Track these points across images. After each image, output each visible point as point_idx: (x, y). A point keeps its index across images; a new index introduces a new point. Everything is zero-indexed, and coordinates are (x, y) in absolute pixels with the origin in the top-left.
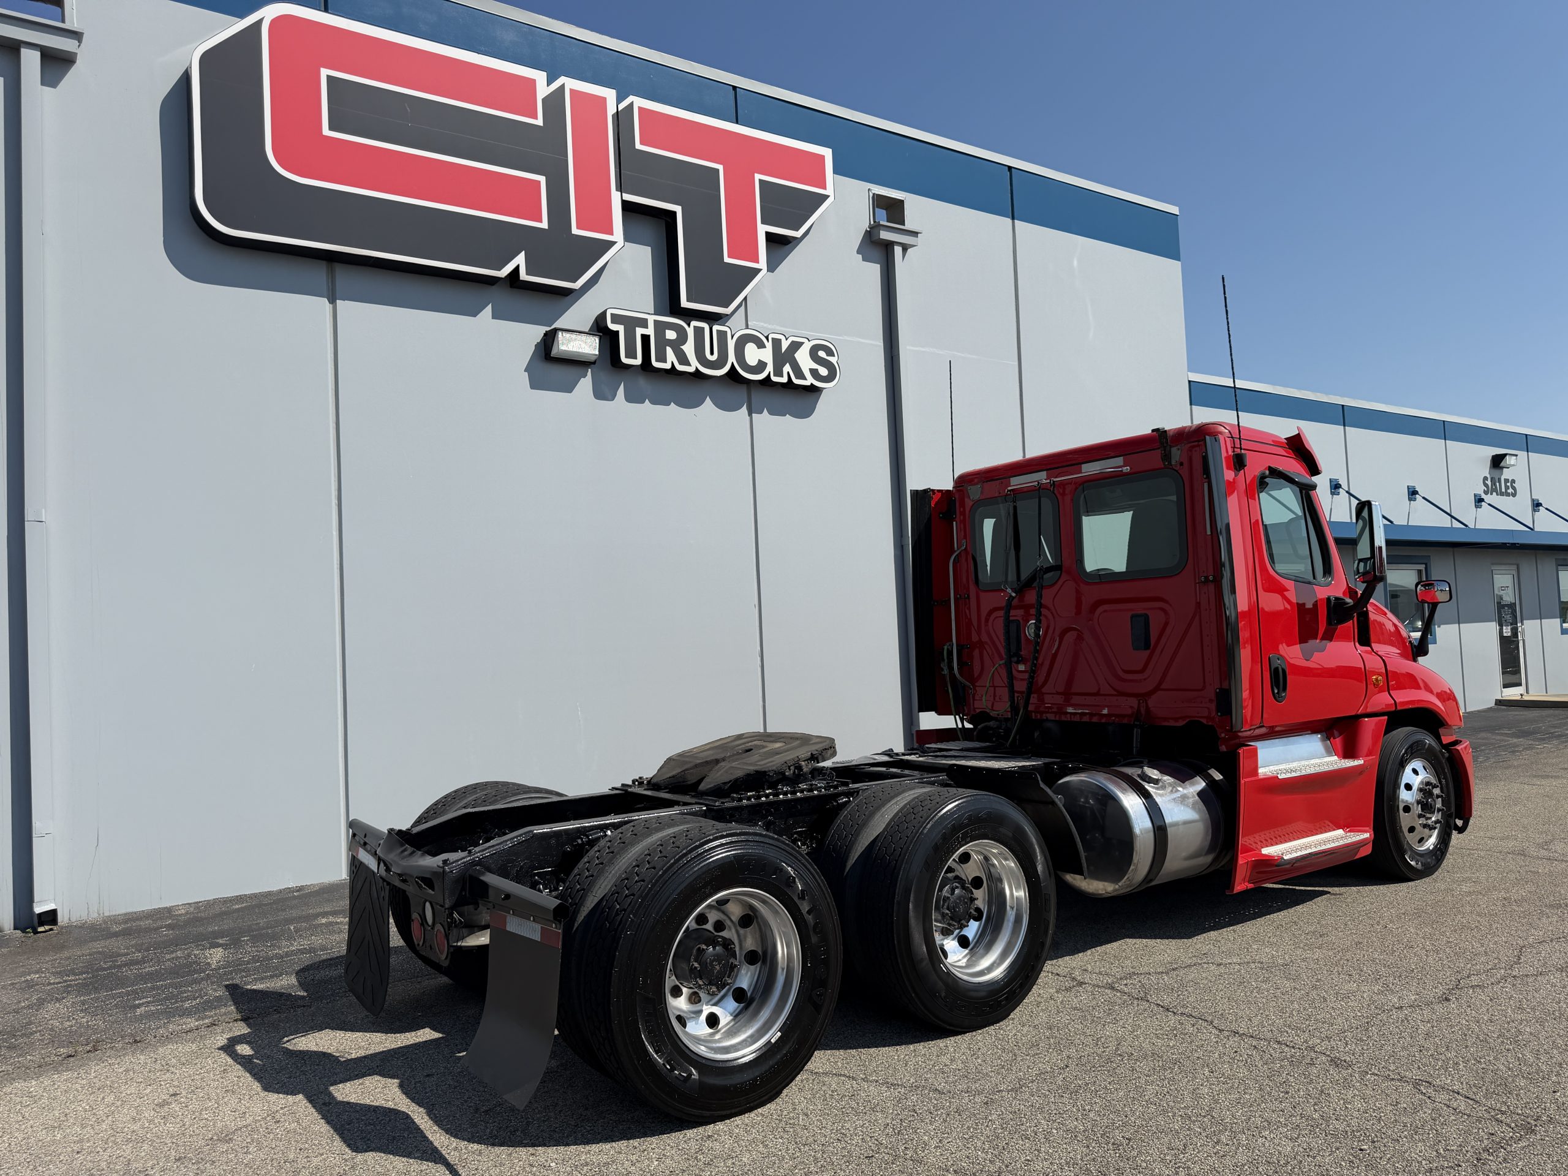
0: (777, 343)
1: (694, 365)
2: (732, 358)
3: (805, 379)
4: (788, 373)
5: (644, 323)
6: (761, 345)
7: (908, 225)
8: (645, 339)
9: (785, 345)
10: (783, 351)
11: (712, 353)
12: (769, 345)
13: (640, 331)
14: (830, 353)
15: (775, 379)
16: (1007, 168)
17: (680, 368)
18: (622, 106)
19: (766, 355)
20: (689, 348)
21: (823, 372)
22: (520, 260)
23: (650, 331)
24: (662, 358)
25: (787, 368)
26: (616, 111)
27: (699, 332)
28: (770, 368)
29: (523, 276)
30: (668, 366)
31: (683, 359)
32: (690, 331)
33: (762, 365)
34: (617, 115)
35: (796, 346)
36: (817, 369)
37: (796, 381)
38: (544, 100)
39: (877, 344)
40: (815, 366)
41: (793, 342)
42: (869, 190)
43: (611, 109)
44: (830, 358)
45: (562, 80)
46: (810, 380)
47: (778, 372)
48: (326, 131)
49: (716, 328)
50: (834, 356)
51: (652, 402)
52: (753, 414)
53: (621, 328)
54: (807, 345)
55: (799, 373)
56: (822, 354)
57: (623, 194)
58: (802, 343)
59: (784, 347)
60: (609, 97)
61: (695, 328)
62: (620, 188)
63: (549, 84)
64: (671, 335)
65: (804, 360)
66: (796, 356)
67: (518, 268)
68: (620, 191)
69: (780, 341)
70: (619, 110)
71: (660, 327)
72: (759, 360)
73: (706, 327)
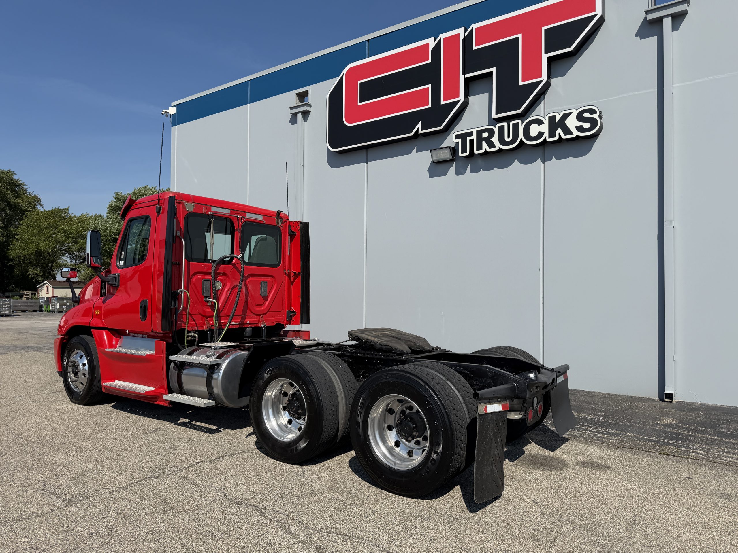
0: (552, 119)
1: (498, 145)
2: (521, 136)
3: (572, 133)
4: (559, 134)
5: (471, 134)
6: (540, 122)
8: (472, 141)
10: (556, 122)
11: (509, 137)
12: (546, 122)
13: (469, 139)
14: (592, 112)
15: (548, 140)
17: (489, 150)
18: (467, 33)
19: (545, 128)
20: (495, 139)
21: (587, 125)
22: (419, 125)
23: (474, 137)
24: (480, 147)
25: (559, 131)
26: (464, 37)
27: (501, 129)
28: (546, 134)
29: (420, 132)
30: (483, 151)
31: (491, 145)
32: (496, 130)
33: (541, 134)
34: (464, 40)
35: (566, 116)
36: (582, 125)
37: (564, 137)
38: (432, 50)
39: (654, 90)
40: (579, 124)
41: (564, 114)
43: (462, 37)
44: (593, 116)
45: (441, 36)
46: (576, 133)
47: (552, 134)
48: (359, 104)
49: (512, 123)
50: (596, 113)
51: (484, 170)
52: (545, 162)
53: (460, 140)
54: (575, 113)
55: (567, 131)
56: (586, 115)
57: (466, 75)
58: (570, 113)
59: (557, 119)
60: (461, 32)
61: (499, 127)
62: (464, 73)
63: (435, 41)
64: (485, 135)
65: (572, 123)
66: (565, 122)
67: (418, 129)
68: (463, 76)
69: (554, 116)
70: (466, 35)
71: (480, 133)
72: (539, 132)
73: (505, 124)
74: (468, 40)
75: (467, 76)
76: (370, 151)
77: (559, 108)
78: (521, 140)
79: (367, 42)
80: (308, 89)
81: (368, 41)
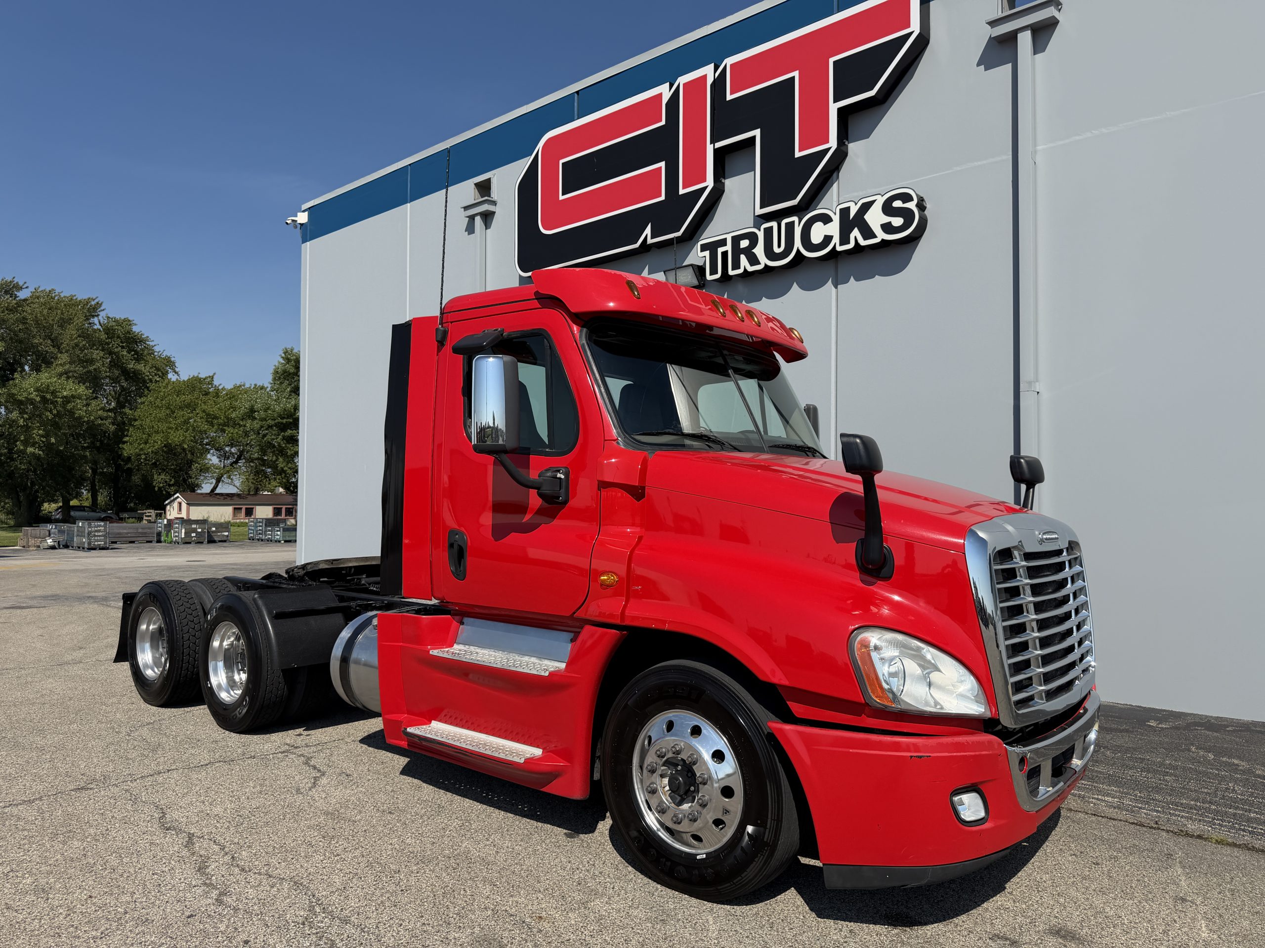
0: (845, 212)
1: (764, 261)
2: (798, 243)
3: (875, 237)
4: (855, 237)
5: (723, 242)
8: (725, 254)
9: (853, 211)
10: (851, 217)
11: (779, 246)
13: (720, 250)
14: (906, 198)
15: (839, 248)
17: (750, 269)
18: (717, 74)
19: (833, 229)
20: (759, 251)
21: (897, 222)
22: (648, 231)
23: (728, 248)
24: (736, 266)
25: (856, 233)
26: (713, 79)
27: (768, 232)
28: (836, 240)
30: (741, 271)
31: (754, 260)
32: (761, 235)
33: (828, 239)
34: (713, 85)
35: (866, 207)
36: (891, 222)
37: (863, 242)
38: (666, 105)
39: (1006, 158)
40: (886, 219)
41: (863, 204)
43: (710, 80)
44: (907, 205)
45: (679, 80)
46: (881, 236)
47: (844, 240)
48: (561, 197)
49: (784, 222)
50: (912, 200)
52: (839, 286)
53: (707, 253)
54: (880, 201)
55: (868, 233)
56: (897, 204)
57: (716, 144)
58: (874, 201)
59: (853, 213)
60: (708, 72)
61: (765, 229)
62: (713, 141)
63: (670, 89)
64: (744, 244)
65: (875, 218)
66: (865, 217)
67: (646, 236)
68: (712, 145)
69: (848, 208)
70: (716, 77)
71: (736, 240)
72: (825, 235)
73: (774, 224)
74: (719, 84)
75: (719, 145)
77: (856, 194)
78: (798, 251)
79: (576, 95)
80: (491, 177)
81: (577, 92)
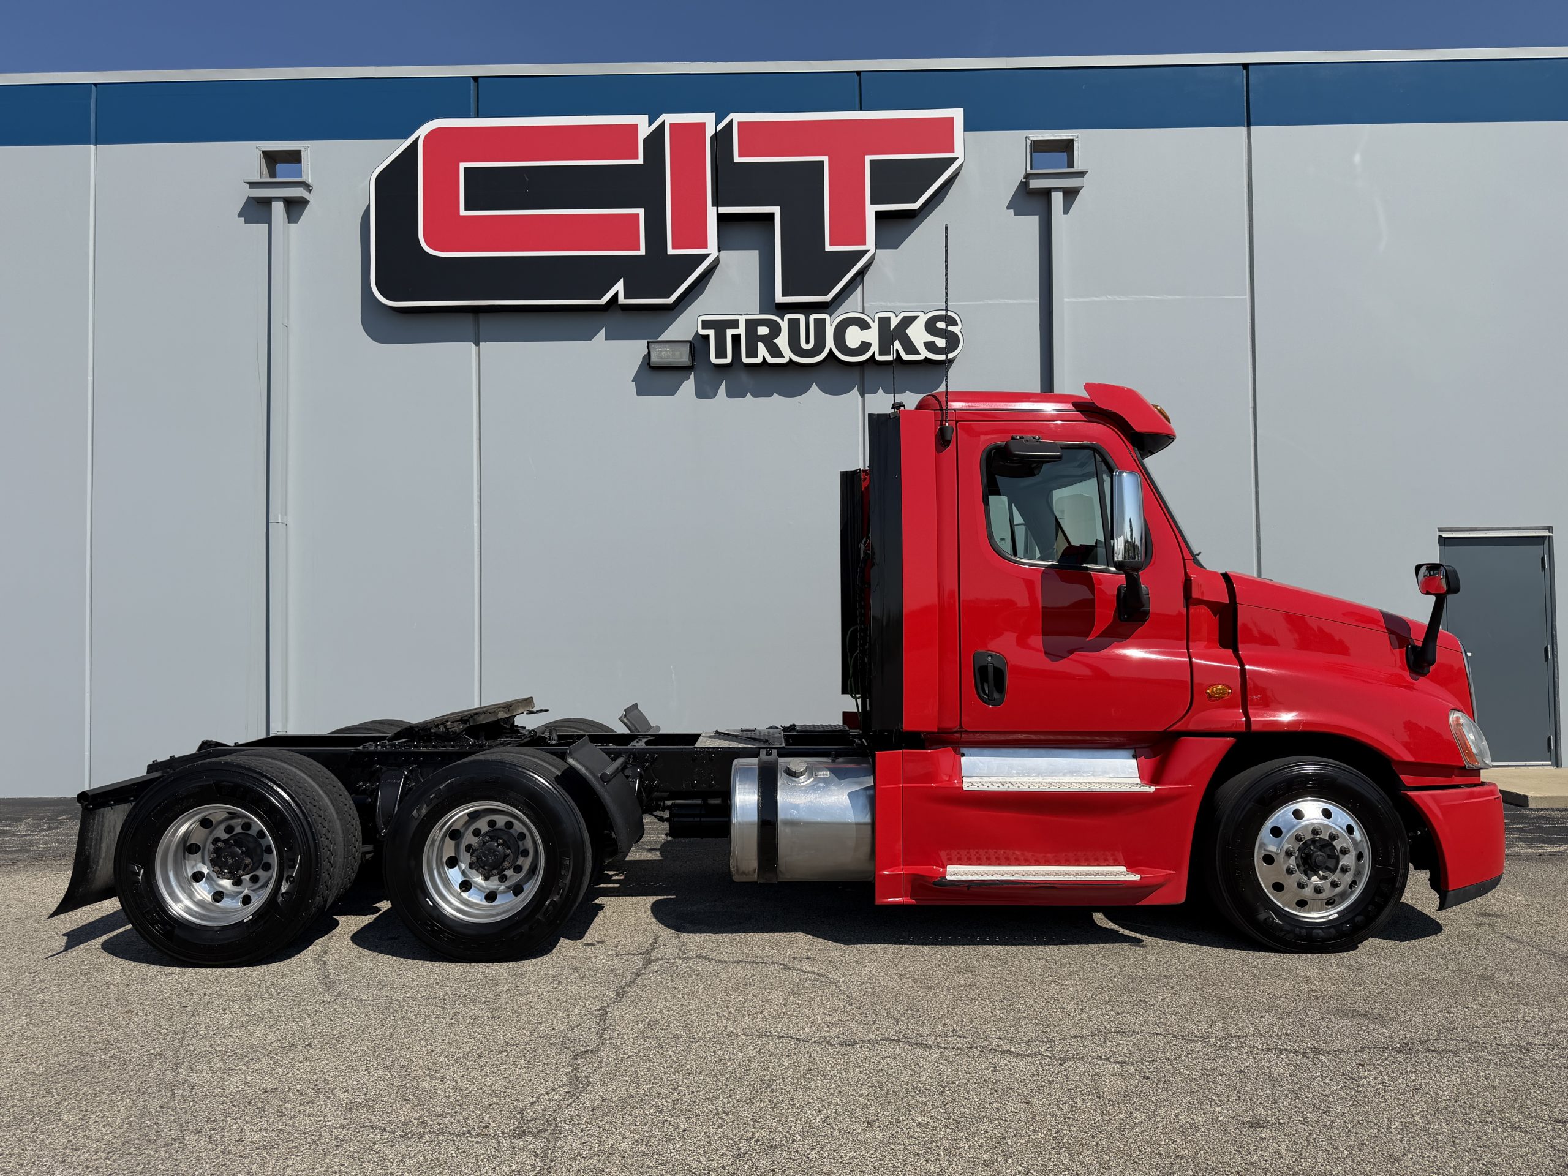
0: (884, 322)
1: (788, 355)
2: (830, 343)
3: (918, 353)
4: (897, 350)
5: (735, 324)
7: (1079, 166)
8: (736, 339)
9: (894, 323)
10: (891, 329)
11: (808, 342)
12: (875, 326)
13: (730, 332)
14: (951, 322)
16: (1241, 67)
17: (771, 360)
18: (720, 127)
19: (872, 336)
20: (782, 341)
21: (941, 343)
22: (619, 287)
23: (741, 330)
24: (752, 353)
25: (897, 345)
26: (714, 132)
27: (794, 325)
28: (875, 348)
29: (622, 300)
30: (759, 360)
31: (775, 351)
32: (784, 326)
33: (865, 346)
34: (715, 137)
35: (908, 321)
36: (934, 342)
37: (906, 358)
38: (645, 141)
39: (1034, 302)
40: (931, 338)
41: (904, 318)
42: (1026, 137)
43: (710, 131)
44: (952, 328)
45: (664, 117)
46: (924, 354)
48: (463, 212)
49: (813, 317)
50: (956, 324)
51: (754, 395)
52: (866, 395)
53: (711, 333)
54: (923, 319)
55: (910, 348)
56: (941, 325)
57: (719, 208)
58: (916, 318)
59: (893, 325)
60: (708, 120)
61: (789, 320)
62: (716, 203)
63: (650, 124)
64: (763, 331)
65: (918, 334)
67: (616, 294)
68: (715, 208)
69: (889, 318)
70: (718, 130)
72: (862, 342)
73: (801, 317)
74: (722, 139)
75: (723, 210)
76: (485, 321)
77: (898, 304)
78: (831, 350)
79: (472, 80)
80: (302, 149)
81: (476, 79)
